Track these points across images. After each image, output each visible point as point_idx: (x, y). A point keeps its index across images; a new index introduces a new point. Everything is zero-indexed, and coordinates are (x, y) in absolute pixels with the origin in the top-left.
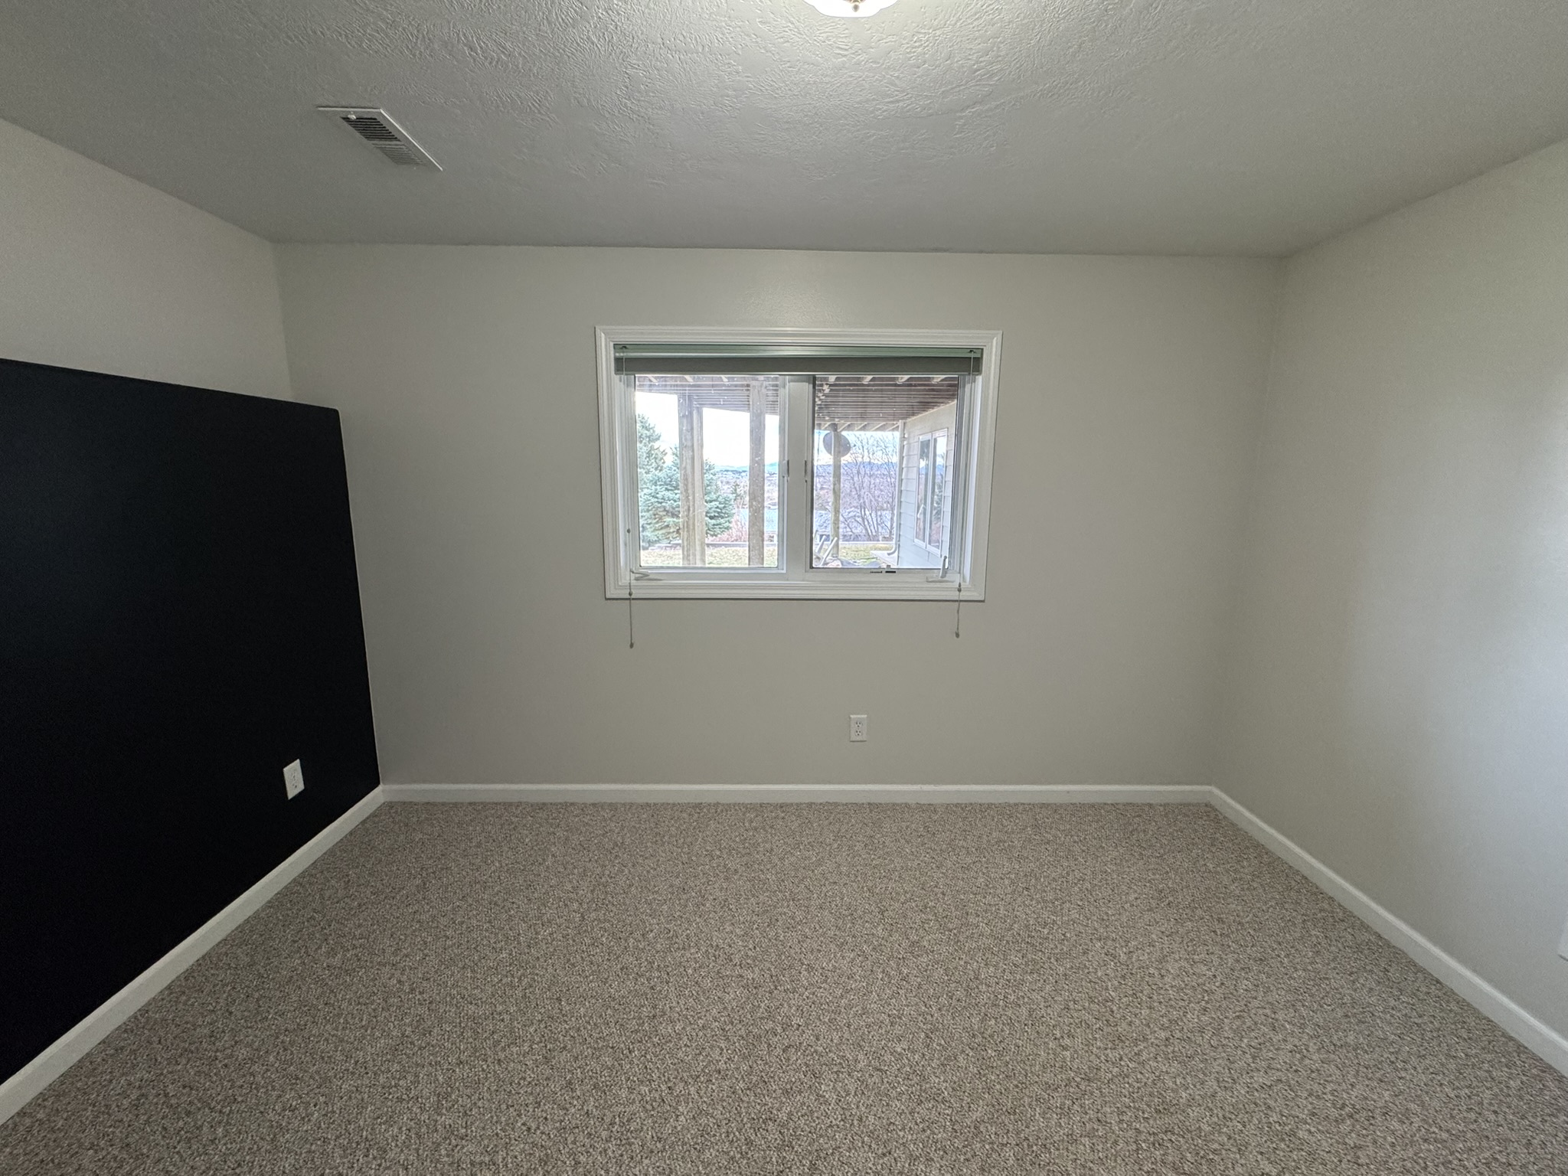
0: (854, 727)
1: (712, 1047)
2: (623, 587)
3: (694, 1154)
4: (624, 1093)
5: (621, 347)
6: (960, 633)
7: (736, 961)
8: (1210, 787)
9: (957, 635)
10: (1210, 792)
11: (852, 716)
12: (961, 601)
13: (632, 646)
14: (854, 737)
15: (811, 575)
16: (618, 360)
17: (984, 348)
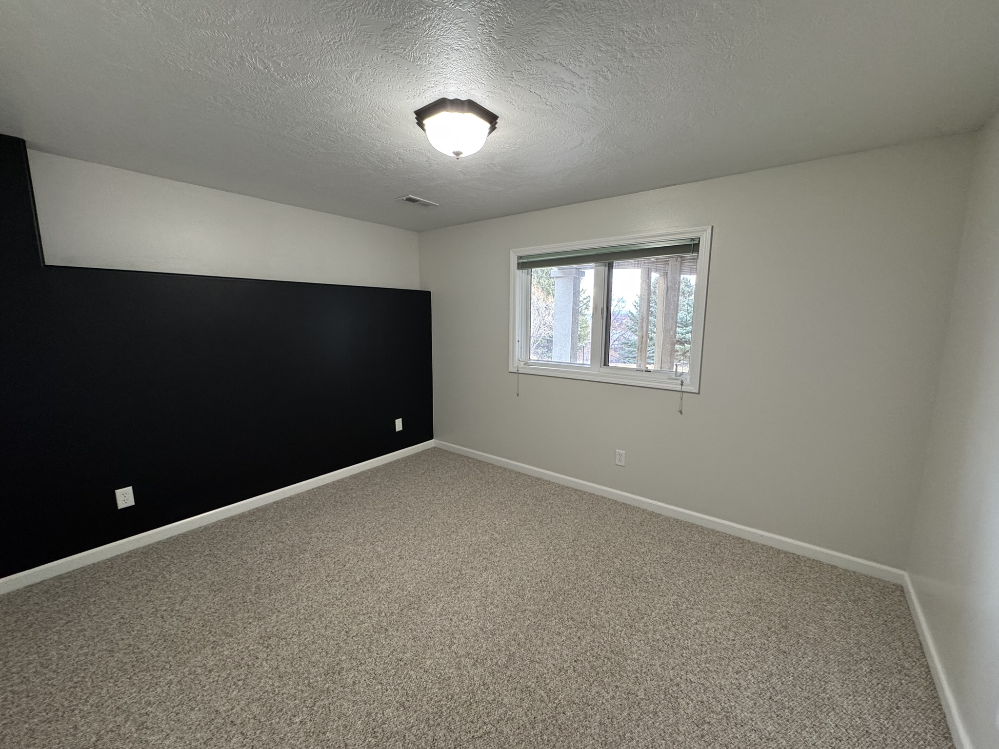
0: (618, 457)
1: (462, 547)
2: (515, 367)
3: (430, 566)
4: (427, 544)
5: (520, 258)
6: (683, 412)
7: (496, 530)
8: (902, 572)
9: (681, 412)
10: (902, 576)
11: (617, 450)
12: (683, 392)
13: (518, 395)
14: (617, 463)
15: (604, 369)
16: (518, 264)
17: (701, 237)
